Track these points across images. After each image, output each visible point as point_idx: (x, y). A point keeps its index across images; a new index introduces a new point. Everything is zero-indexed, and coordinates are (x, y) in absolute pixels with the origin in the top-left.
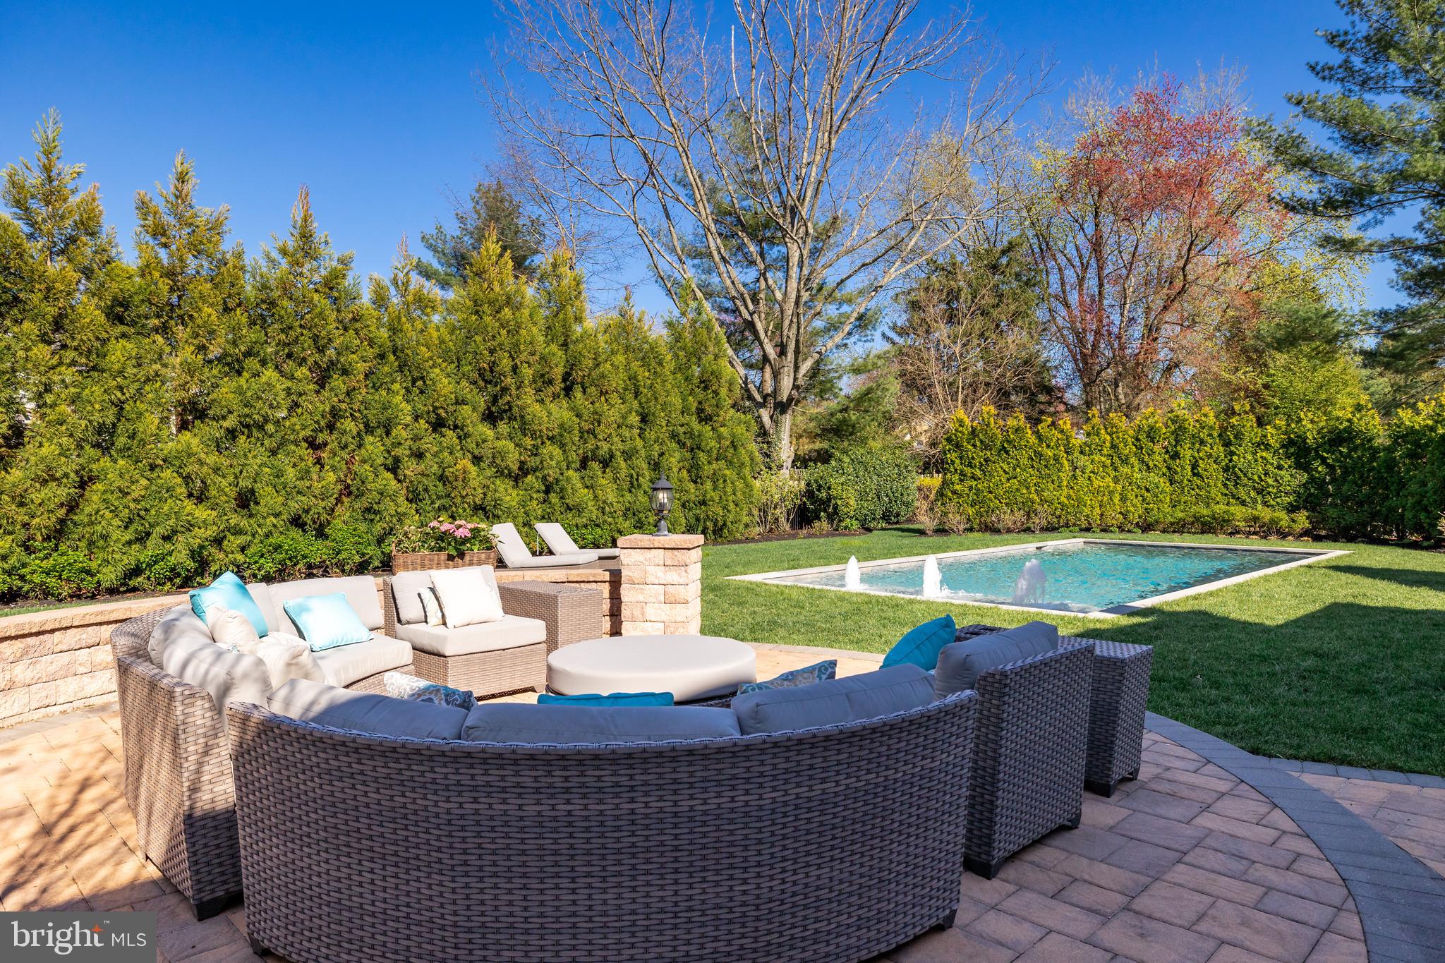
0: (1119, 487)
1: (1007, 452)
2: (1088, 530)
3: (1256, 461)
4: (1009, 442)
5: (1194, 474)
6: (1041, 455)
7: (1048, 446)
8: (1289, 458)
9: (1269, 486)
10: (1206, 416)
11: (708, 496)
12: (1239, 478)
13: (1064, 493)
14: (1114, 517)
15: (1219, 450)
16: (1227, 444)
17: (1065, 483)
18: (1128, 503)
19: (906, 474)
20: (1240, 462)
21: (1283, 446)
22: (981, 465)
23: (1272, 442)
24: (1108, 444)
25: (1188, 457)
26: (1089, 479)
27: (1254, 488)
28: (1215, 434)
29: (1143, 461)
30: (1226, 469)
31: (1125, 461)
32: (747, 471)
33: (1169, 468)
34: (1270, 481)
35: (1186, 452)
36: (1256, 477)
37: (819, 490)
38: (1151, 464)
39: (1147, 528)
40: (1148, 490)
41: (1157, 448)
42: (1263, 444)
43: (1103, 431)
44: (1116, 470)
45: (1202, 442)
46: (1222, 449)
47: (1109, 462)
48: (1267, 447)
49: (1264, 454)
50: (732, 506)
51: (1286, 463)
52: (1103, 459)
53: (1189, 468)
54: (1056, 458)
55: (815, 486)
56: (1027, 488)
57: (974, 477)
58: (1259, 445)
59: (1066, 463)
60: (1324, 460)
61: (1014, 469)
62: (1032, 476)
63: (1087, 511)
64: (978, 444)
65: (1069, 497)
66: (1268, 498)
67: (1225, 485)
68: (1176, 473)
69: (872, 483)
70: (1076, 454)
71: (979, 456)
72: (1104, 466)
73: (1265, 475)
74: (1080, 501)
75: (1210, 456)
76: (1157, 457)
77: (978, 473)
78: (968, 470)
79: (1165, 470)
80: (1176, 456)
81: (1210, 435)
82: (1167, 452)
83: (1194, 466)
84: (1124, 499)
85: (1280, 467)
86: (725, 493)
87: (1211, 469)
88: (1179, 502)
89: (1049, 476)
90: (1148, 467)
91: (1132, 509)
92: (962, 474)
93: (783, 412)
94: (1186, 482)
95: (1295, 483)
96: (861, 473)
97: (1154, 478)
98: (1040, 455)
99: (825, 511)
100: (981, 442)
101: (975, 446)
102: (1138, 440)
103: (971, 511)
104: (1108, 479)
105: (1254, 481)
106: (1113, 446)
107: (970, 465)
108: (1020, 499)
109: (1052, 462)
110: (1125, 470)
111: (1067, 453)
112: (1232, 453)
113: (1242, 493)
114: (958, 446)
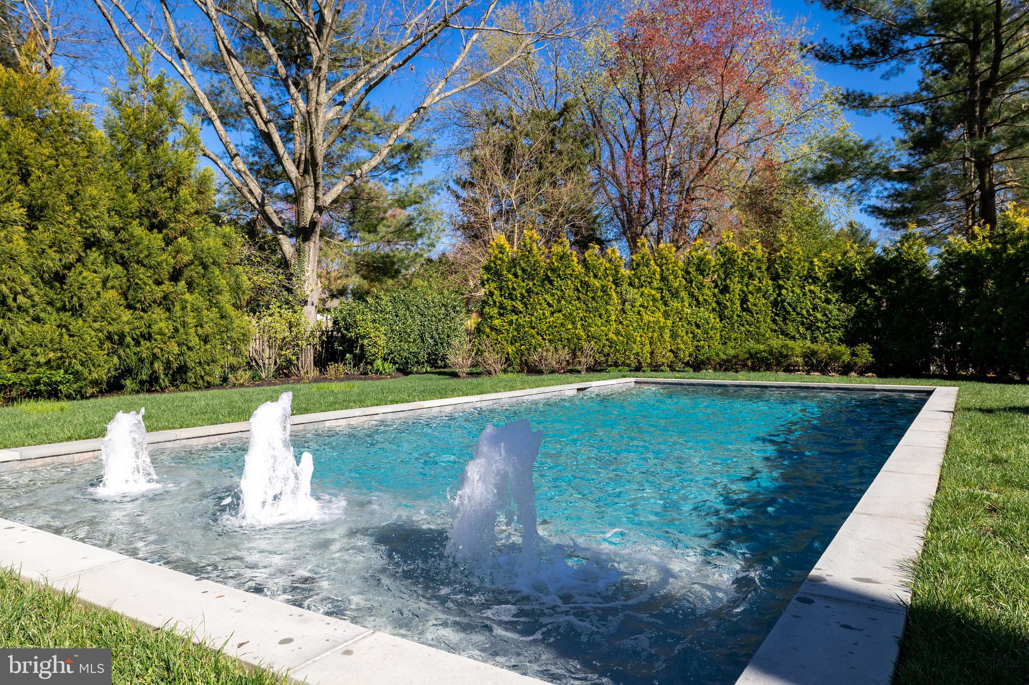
0: (669, 323)
1: (551, 282)
2: (638, 369)
3: (804, 294)
4: (553, 270)
5: (743, 310)
6: (588, 286)
7: (595, 276)
8: (836, 291)
9: (817, 320)
10: (754, 248)
11: (155, 328)
12: (788, 313)
13: (612, 329)
14: (664, 356)
15: (768, 284)
16: (775, 277)
17: (613, 317)
18: (679, 341)
19: (453, 315)
20: (789, 297)
21: (830, 279)
22: (523, 296)
23: (820, 274)
24: (658, 277)
25: (737, 291)
26: (639, 313)
27: (803, 324)
28: (764, 267)
29: (691, 295)
30: (775, 304)
31: (675, 295)
32: (225, 299)
33: (718, 303)
34: (819, 316)
35: (736, 287)
36: (804, 312)
37: (347, 329)
38: (701, 299)
39: (697, 366)
40: (698, 326)
41: (707, 281)
42: (811, 277)
43: (652, 262)
44: (666, 305)
45: (751, 276)
46: (770, 282)
47: (658, 295)
48: (815, 280)
49: (812, 287)
50: (194, 341)
51: (834, 297)
52: (653, 292)
53: (738, 303)
54: (604, 290)
55: (342, 324)
56: (573, 323)
57: (515, 311)
58: (806, 279)
59: (614, 295)
60: (871, 293)
61: (559, 302)
62: (576, 309)
63: (636, 348)
64: (520, 272)
65: (618, 333)
66: (817, 333)
67: (774, 321)
68: (726, 307)
69: (414, 324)
70: (625, 286)
71: (520, 287)
72: (655, 300)
73: (813, 310)
74: (629, 338)
75: (759, 290)
76: (706, 291)
77: (520, 306)
78: (508, 303)
79: (714, 305)
80: (725, 290)
81: (759, 268)
82: (716, 286)
83: (744, 301)
84: (674, 336)
85: (828, 301)
86: (184, 325)
87: (759, 303)
88: (729, 339)
89: (597, 310)
90: (697, 300)
91: (682, 346)
92: (502, 307)
93: (306, 239)
94: (735, 317)
95: (843, 317)
96: (401, 312)
97: (704, 313)
98: (586, 285)
99: (351, 352)
100: (524, 271)
101: (516, 275)
102: (688, 273)
103: (510, 349)
104: (659, 314)
105: (803, 316)
106: (663, 279)
107: (511, 297)
108: (564, 335)
109: (600, 293)
110: (675, 304)
111: (616, 285)
112: (780, 287)
113: (791, 330)
114: (498, 275)
